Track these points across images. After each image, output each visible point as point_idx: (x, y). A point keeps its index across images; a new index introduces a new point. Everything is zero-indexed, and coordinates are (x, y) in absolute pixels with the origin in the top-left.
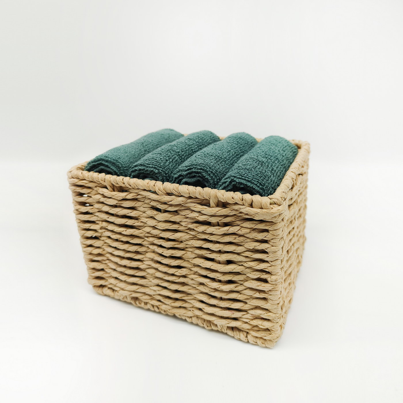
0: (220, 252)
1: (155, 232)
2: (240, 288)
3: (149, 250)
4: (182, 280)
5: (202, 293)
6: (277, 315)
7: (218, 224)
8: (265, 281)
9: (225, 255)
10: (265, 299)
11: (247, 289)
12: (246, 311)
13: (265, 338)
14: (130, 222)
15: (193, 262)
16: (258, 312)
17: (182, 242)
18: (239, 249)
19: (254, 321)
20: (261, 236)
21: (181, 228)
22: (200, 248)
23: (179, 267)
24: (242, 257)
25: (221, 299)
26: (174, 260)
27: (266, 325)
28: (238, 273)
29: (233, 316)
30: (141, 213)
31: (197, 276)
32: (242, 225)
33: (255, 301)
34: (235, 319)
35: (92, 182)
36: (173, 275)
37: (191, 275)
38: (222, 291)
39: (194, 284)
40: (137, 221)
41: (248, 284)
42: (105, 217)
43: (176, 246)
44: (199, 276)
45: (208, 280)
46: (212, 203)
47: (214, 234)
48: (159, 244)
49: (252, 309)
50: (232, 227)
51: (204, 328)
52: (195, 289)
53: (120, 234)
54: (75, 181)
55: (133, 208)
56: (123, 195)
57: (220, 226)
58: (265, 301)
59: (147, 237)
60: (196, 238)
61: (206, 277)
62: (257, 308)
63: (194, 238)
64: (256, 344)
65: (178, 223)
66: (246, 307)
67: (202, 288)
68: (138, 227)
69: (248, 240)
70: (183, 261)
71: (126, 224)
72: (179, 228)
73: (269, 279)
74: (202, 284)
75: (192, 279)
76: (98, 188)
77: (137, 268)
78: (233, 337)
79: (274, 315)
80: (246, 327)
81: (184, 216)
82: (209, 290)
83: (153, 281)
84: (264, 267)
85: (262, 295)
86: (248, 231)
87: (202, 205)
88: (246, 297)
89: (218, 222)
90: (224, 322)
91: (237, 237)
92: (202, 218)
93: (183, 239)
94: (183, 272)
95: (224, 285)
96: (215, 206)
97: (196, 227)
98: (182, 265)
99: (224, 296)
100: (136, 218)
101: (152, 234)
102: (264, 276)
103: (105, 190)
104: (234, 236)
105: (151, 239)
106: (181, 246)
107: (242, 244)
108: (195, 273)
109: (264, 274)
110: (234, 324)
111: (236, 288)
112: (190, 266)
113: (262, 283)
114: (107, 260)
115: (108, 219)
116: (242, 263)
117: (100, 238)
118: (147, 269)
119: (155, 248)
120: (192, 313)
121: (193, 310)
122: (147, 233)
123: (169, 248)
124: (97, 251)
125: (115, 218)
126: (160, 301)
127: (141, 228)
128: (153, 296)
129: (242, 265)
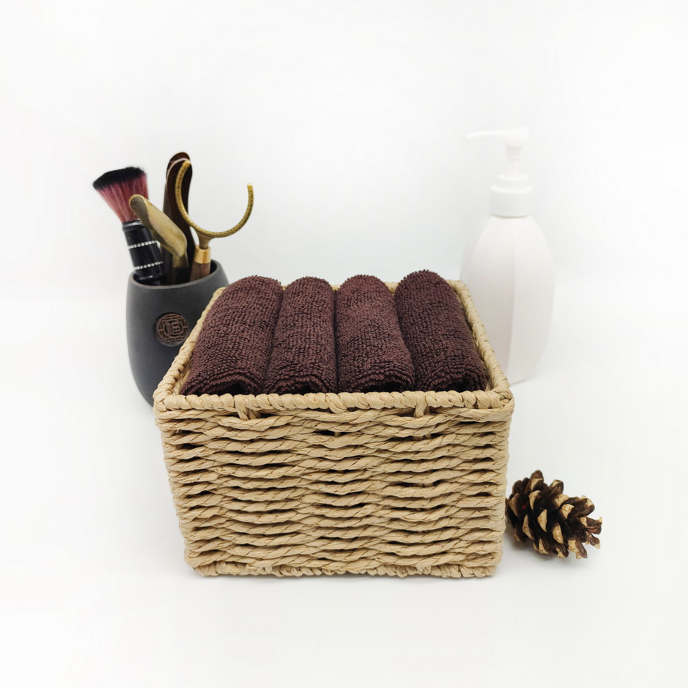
0: (427, 472)
1: (323, 465)
4: (366, 522)
5: (395, 531)
7: (424, 437)
8: (487, 495)
10: (486, 517)
11: (460, 510)
12: (459, 539)
15: (382, 494)
16: (476, 536)
17: (365, 470)
21: (367, 452)
23: (361, 505)
24: (456, 472)
25: (424, 533)
26: (353, 498)
28: (451, 494)
29: (442, 550)
30: (298, 443)
31: (388, 511)
34: (444, 553)
37: (379, 512)
38: (430, 522)
39: (382, 523)
40: (291, 455)
41: (463, 504)
42: (231, 459)
43: (357, 478)
46: (418, 412)
47: (420, 452)
48: (330, 480)
49: (467, 534)
50: (445, 437)
52: (383, 529)
54: (174, 414)
55: (283, 439)
56: (269, 422)
58: (486, 519)
59: (307, 474)
60: (389, 461)
61: (404, 509)
63: (385, 461)
65: (362, 446)
67: (396, 526)
68: (291, 464)
70: (368, 495)
71: (273, 462)
72: (363, 452)
73: (494, 492)
74: (395, 520)
75: (381, 517)
78: (440, 577)
80: (459, 558)
81: (373, 434)
82: (409, 526)
83: (313, 534)
84: (489, 479)
91: (451, 448)
92: (403, 434)
93: (368, 466)
94: (368, 510)
95: (432, 513)
96: (422, 415)
97: (393, 447)
98: (365, 501)
101: (316, 469)
102: (488, 489)
103: (233, 419)
104: (448, 448)
105: (315, 477)
106: (366, 475)
107: (457, 455)
108: (385, 507)
109: (487, 486)
110: (443, 560)
111: (447, 513)
112: (377, 500)
113: (483, 497)
114: (227, 522)
115: (236, 462)
116: (456, 480)
117: (215, 492)
118: (304, 520)
119: (321, 487)
120: (378, 563)
121: (378, 558)
122: (308, 468)
123: (345, 484)
124: (209, 513)
125: (252, 458)
126: (324, 559)
127: (297, 463)
128: (314, 555)
129: (456, 482)
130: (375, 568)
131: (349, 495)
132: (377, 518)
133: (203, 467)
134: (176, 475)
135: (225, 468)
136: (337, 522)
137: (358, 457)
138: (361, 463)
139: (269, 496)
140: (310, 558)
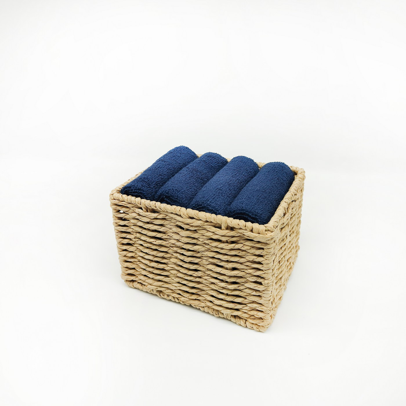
0: (227, 261)
1: (179, 244)
2: (241, 288)
3: (173, 257)
4: (198, 280)
5: (213, 290)
6: (269, 308)
7: (227, 242)
8: (260, 284)
9: (232, 263)
10: (259, 296)
11: (247, 288)
12: (246, 304)
13: (259, 324)
14: (159, 235)
15: (207, 267)
16: (254, 306)
17: (199, 252)
18: (242, 260)
19: (251, 312)
20: (258, 252)
21: (199, 243)
22: (213, 258)
23: (196, 270)
24: (243, 266)
25: (227, 295)
26: (192, 265)
27: (260, 315)
28: (241, 277)
29: (236, 308)
30: (169, 229)
31: (210, 278)
32: (244, 243)
33: (252, 297)
34: (237, 310)
35: (130, 203)
36: (191, 276)
37: (205, 277)
38: (228, 289)
39: (207, 283)
40: (165, 235)
41: (247, 285)
42: (139, 230)
43: (194, 255)
44: (211, 278)
45: (218, 281)
46: (223, 227)
47: (224, 249)
48: (182, 253)
49: (250, 303)
50: (237, 245)
51: (213, 315)
52: (207, 287)
53: (151, 243)
54: (116, 202)
55: (162, 225)
56: (155, 215)
57: (228, 243)
58: (260, 298)
59: (172, 247)
60: (210, 250)
61: (216, 278)
62: (253, 302)
63: (208, 250)
64: (252, 328)
65: (197, 239)
66: (246, 301)
67: (213, 286)
68: (165, 239)
69: (249, 254)
70: (200, 266)
71: (156, 236)
72: (197, 242)
73: (263, 283)
74: (213, 283)
75: (206, 280)
76: (135, 208)
77: (163, 269)
78: (235, 323)
79: (266, 308)
80: (245, 316)
81: (202, 234)
82: (218, 288)
83: (175, 279)
84: (259, 274)
85: (258, 294)
86: (249, 248)
87: (216, 227)
88: (246, 294)
89: (227, 240)
90: (229, 311)
91: (240, 251)
92: (215, 237)
93: (200, 250)
94: (199, 274)
95: (230, 285)
96: (225, 229)
97: (211, 243)
98: (198, 269)
99: (229, 293)
100: (164, 233)
101: (176, 245)
102: (260, 280)
103: (140, 210)
104: (239, 251)
105: (175, 249)
106: (198, 255)
107: (244, 257)
108: (208, 275)
109: (260, 278)
110: (236, 313)
111: (239, 288)
112: (205, 270)
113: (258, 285)
114: (138, 262)
115: (141, 232)
116: (244, 270)
117: (133, 245)
118: (171, 271)
119: (178, 255)
120: (204, 304)
121: (205, 302)
122: (172, 244)
123: (189, 256)
124: (130, 255)
125: (148, 231)
126: (180, 294)
127: (168, 240)
128: (175, 291)
129: (244, 271)
130: (204, 307)
131: (190, 263)
132: (204, 280)
133: (128, 231)
134: (117, 231)
135: (137, 234)
136: (185, 276)
137: (195, 244)
138: (196, 248)
139: (155, 253)
140: (173, 291)
